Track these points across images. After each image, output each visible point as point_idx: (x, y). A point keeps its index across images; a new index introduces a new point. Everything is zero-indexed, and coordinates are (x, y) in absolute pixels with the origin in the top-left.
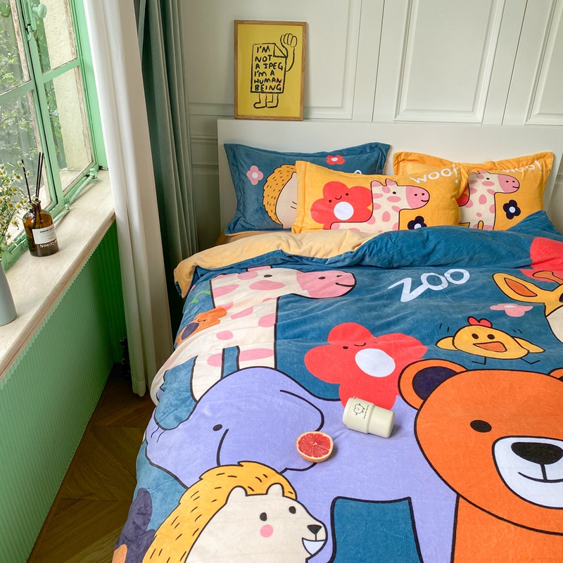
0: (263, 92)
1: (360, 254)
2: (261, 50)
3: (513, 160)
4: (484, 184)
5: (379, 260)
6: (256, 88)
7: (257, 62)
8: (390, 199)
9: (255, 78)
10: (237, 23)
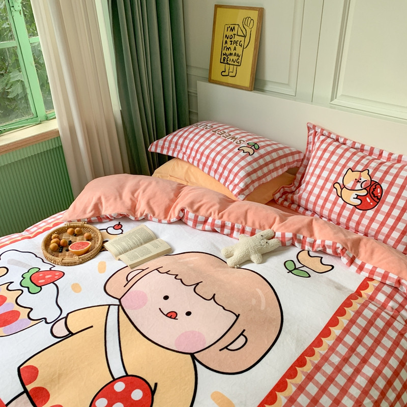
0: (227, 64)
2: (229, 29)
6: (224, 60)
7: (226, 39)
9: (224, 52)
10: (217, 6)
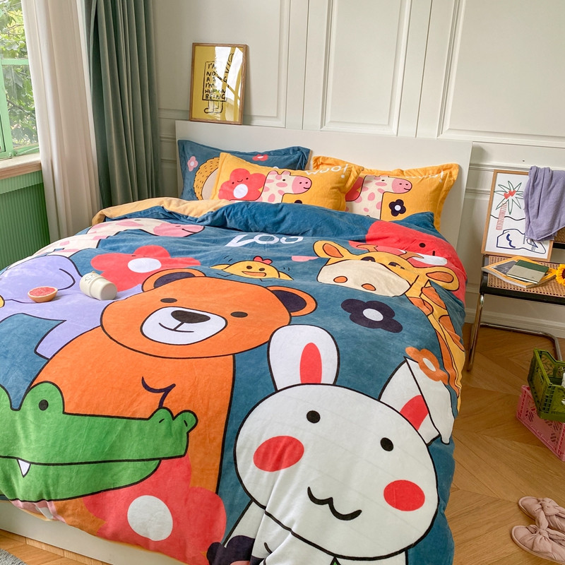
0: (211, 100)
1: (219, 214)
2: (211, 66)
3: (420, 169)
4: (377, 184)
5: (236, 222)
6: (207, 97)
7: (208, 76)
8: (279, 185)
9: (206, 89)
10: (195, 45)
